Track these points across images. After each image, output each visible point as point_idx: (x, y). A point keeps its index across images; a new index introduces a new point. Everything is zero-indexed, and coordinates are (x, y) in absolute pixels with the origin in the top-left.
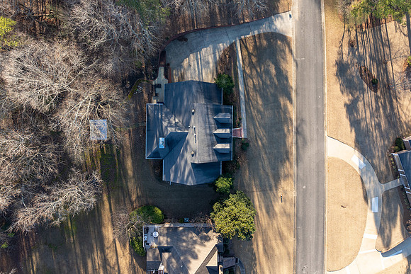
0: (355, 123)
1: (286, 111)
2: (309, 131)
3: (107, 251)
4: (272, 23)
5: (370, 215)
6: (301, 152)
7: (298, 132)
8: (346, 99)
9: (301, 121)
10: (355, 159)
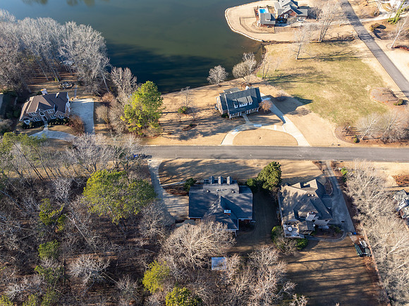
0: (214, 133)
1: (206, 163)
2: (218, 153)
3: (310, 269)
4: (154, 169)
5: (263, 127)
6: (230, 157)
7: (219, 158)
8: (200, 137)
9: (212, 156)
10: (233, 133)
